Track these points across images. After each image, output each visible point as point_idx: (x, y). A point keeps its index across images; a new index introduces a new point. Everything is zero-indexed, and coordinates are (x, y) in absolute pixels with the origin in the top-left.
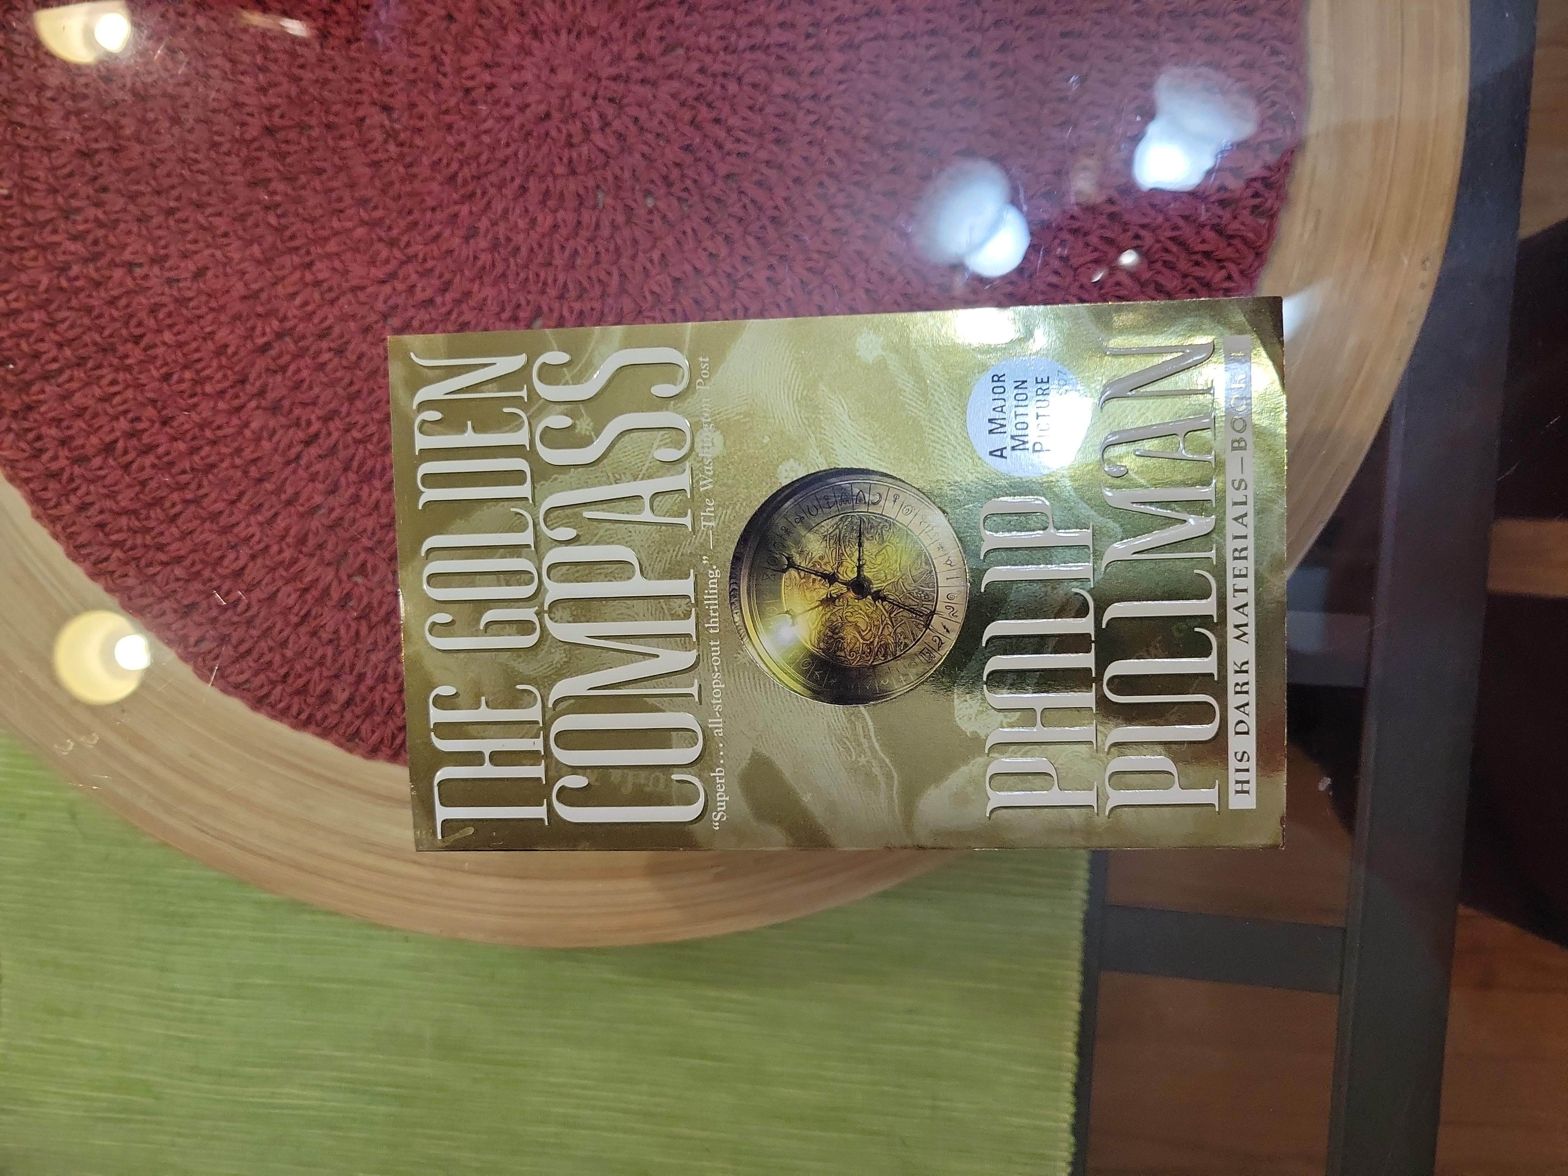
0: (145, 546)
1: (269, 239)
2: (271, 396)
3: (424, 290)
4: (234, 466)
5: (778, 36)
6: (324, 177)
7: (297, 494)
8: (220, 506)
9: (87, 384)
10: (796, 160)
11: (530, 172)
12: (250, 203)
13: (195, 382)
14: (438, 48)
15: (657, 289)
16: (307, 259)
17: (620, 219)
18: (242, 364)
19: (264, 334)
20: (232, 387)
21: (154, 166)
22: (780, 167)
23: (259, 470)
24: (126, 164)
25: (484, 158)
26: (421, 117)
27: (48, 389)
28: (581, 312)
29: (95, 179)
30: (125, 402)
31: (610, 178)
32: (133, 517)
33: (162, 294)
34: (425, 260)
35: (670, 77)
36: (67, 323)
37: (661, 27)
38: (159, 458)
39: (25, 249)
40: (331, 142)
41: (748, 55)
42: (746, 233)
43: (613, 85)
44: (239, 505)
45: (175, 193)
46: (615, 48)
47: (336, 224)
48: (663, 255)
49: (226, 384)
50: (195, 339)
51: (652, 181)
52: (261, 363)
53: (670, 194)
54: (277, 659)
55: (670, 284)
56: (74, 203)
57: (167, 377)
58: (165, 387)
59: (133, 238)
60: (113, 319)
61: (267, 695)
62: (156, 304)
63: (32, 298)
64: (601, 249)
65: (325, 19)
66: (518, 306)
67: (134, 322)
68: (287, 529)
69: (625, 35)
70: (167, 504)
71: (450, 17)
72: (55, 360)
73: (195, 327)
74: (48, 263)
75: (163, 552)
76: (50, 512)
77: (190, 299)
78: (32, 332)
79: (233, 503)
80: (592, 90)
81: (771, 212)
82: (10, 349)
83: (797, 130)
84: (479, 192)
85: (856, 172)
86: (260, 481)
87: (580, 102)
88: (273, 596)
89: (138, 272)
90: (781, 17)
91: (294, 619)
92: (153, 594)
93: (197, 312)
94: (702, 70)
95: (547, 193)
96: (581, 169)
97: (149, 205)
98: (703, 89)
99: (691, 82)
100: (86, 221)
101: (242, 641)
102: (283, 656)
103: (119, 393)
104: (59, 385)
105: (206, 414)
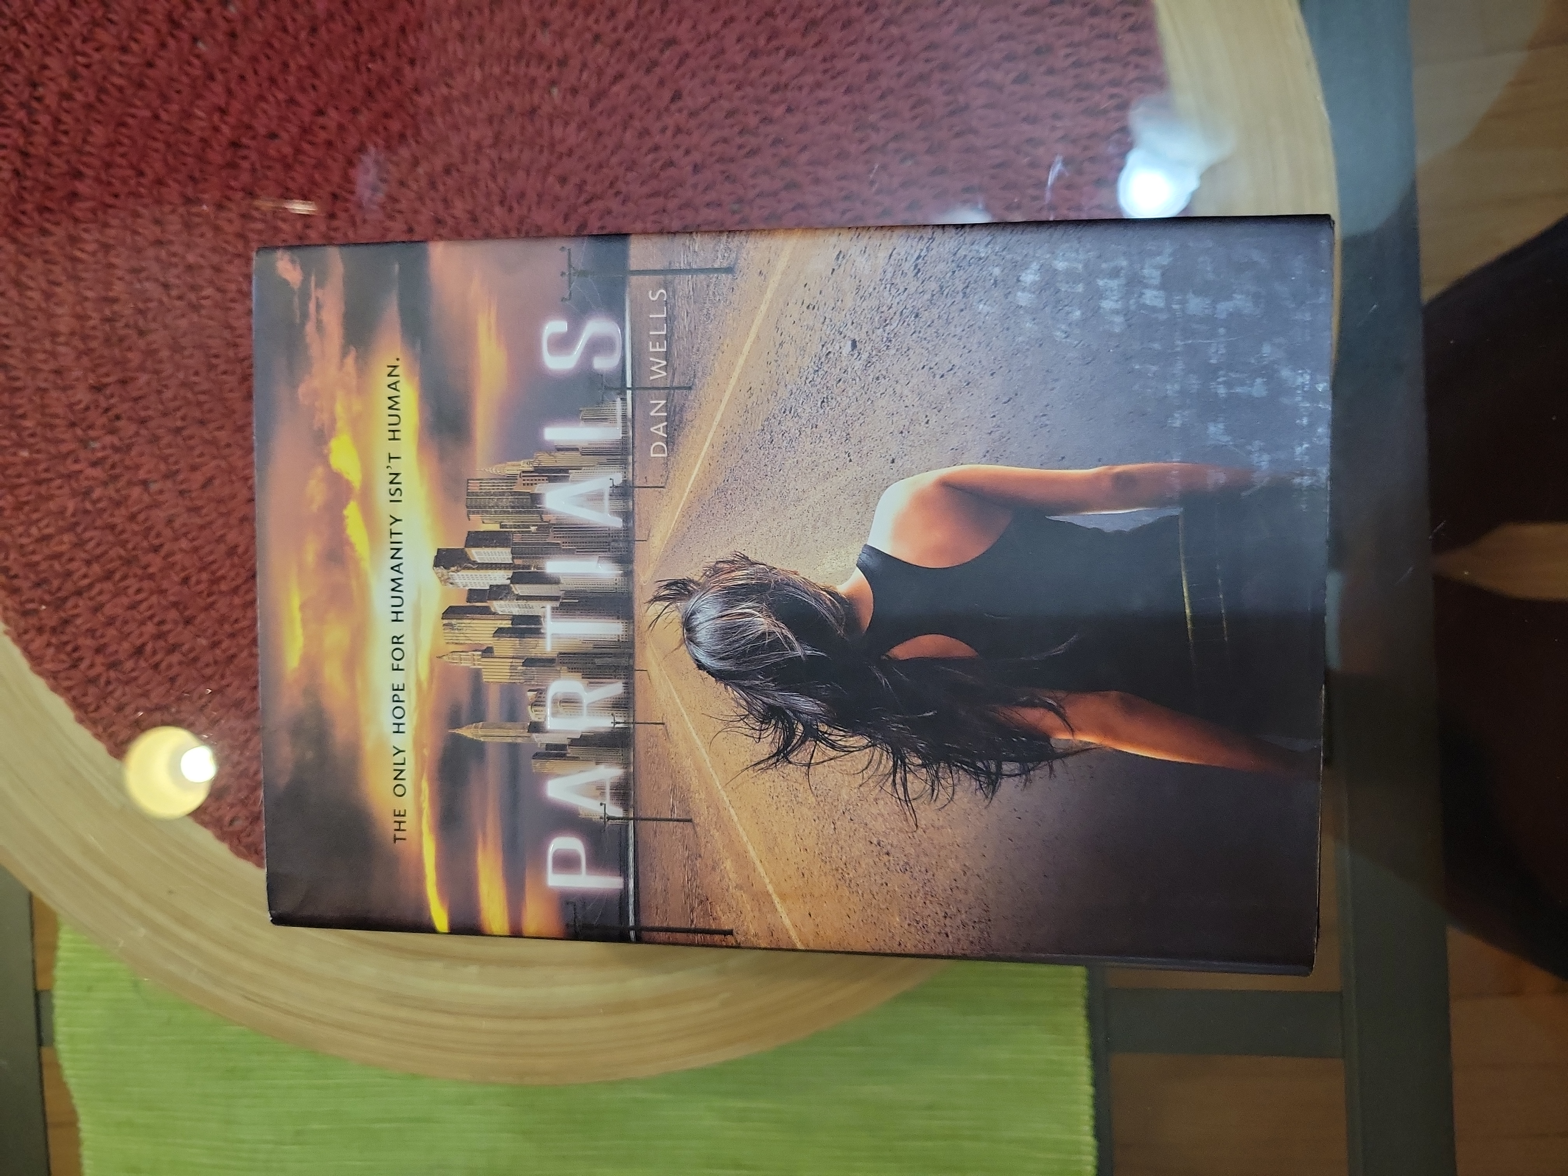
5: (707, 214)
9: (116, 595)
13: (211, 582)
21: (159, 392)
24: (135, 394)
27: (81, 603)
29: (107, 410)
30: (150, 608)
33: (177, 506)
36: (93, 542)
37: (601, 218)
38: (184, 655)
39: (51, 480)
45: (179, 414)
49: (239, 581)
50: (210, 543)
56: (92, 433)
57: (185, 581)
58: (185, 590)
59: (146, 458)
60: (135, 533)
62: (171, 515)
63: (61, 523)
67: (153, 533)
72: (85, 576)
73: (208, 532)
76: (92, 715)
77: (202, 507)
78: (63, 553)
82: (44, 571)
89: (153, 488)
90: (708, 198)
93: (208, 519)
97: (160, 427)
100: (103, 448)
103: (146, 599)
104: (91, 599)
105: (224, 610)
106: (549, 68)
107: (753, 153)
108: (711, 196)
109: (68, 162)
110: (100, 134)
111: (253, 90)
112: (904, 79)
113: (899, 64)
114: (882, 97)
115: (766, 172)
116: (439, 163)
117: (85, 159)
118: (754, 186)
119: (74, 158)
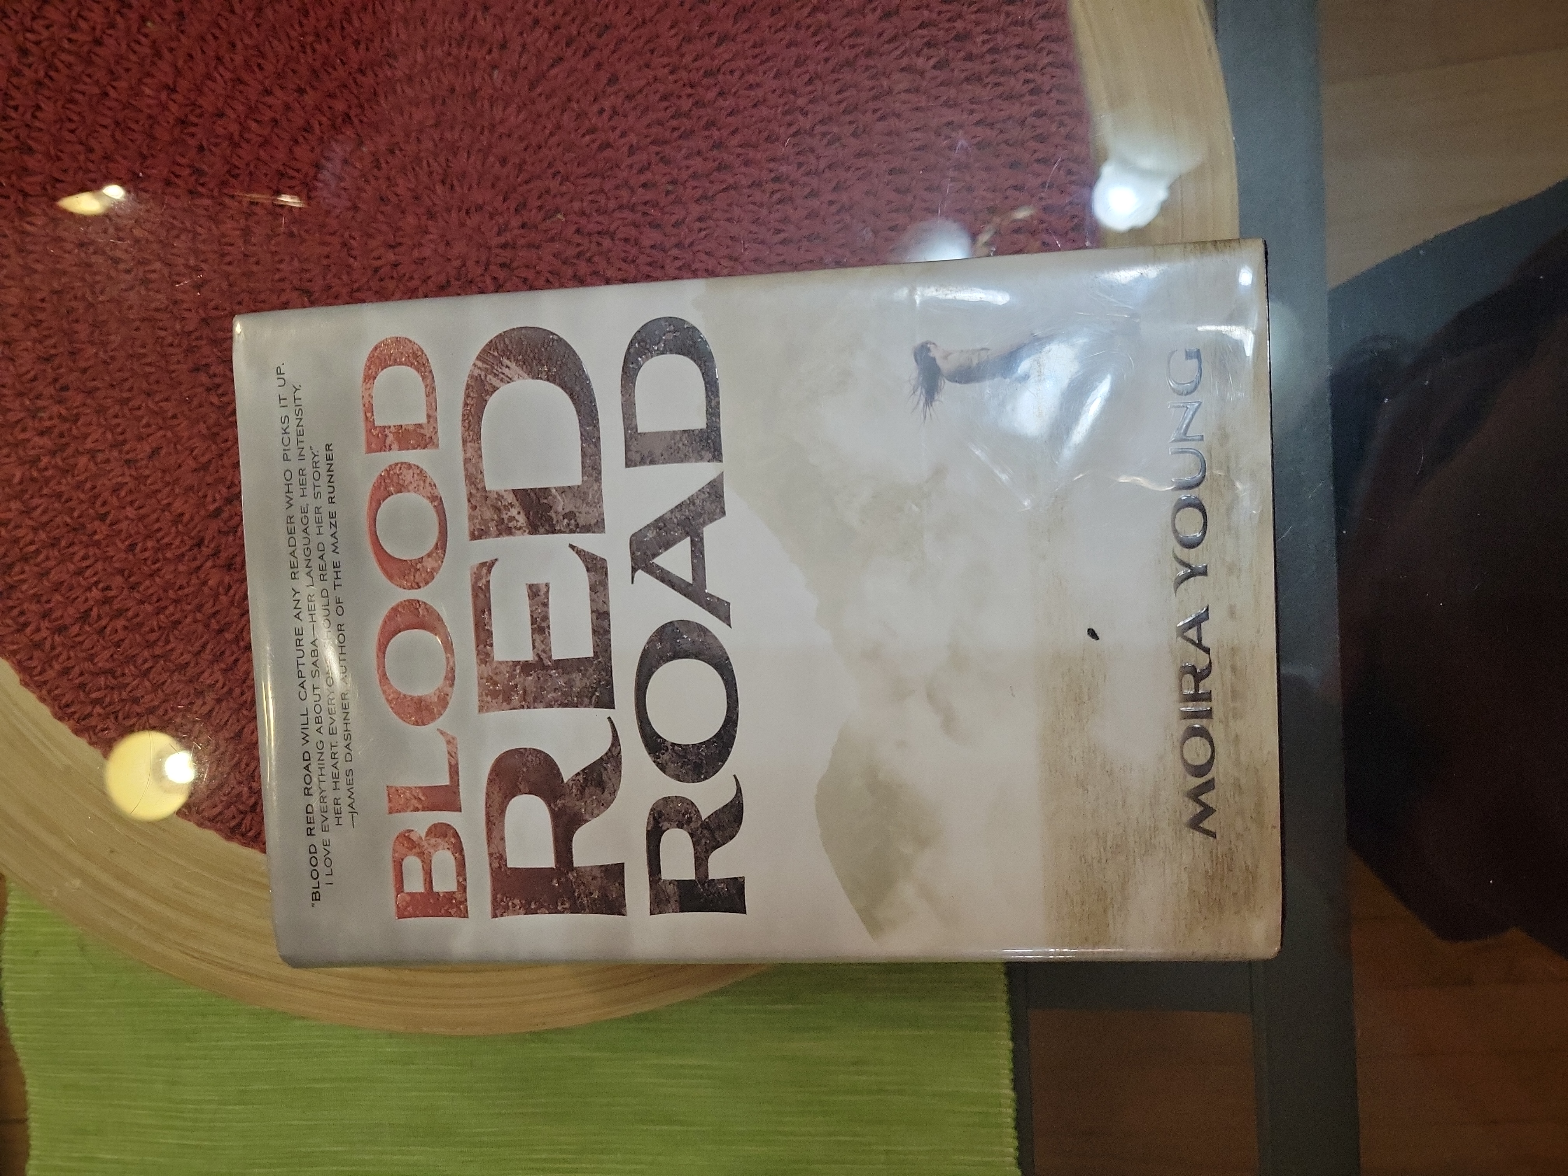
0: (122, 700)
1: (213, 416)
4: (196, 621)
5: (642, 195)
8: (187, 657)
9: (62, 561)
12: (193, 387)
13: (157, 550)
14: (346, 235)
18: (197, 529)
19: (214, 501)
20: (190, 550)
21: (107, 364)
23: (218, 622)
24: (83, 364)
27: (27, 569)
30: (95, 574)
32: (110, 677)
33: (123, 475)
35: (552, 240)
36: (40, 510)
37: (540, 197)
38: (128, 620)
41: (617, 214)
43: (502, 252)
44: (202, 655)
45: (127, 385)
46: (501, 220)
49: (183, 549)
50: (154, 512)
52: (214, 526)
54: (246, 790)
56: (40, 403)
57: (132, 548)
58: (131, 556)
59: (93, 428)
60: (81, 502)
61: (240, 824)
62: (117, 483)
63: (7, 490)
65: (246, 220)
67: (99, 503)
69: (508, 208)
70: (139, 661)
71: (355, 208)
72: (31, 543)
73: (154, 501)
74: (20, 458)
75: (139, 705)
76: (36, 678)
77: (147, 477)
78: (10, 520)
79: (198, 653)
80: (483, 259)
86: (220, 631)
87: (474, 270)
89: (100, 457)
90: (643, 178)
93: (153, 488)
94: (578, 231)
97: (105, 397)
98: (581, 248)
99: (569, 242)
100: (51, 418)
102: (250, 788)
103: (91, 566)
104: (37, 565)
105: (168, 577)
106: (490, 52)
107: (686, 135)
108: (647, 176)
109: (17, 137)
110: (49, 111)
111: (201, 69)
112: (832, 63)
113: (827, 49)
114: (810, 82)
115: (699, 153)
116: (382, 142)
117: (34, 134)
118: (688, 167)
119: (23, 133)
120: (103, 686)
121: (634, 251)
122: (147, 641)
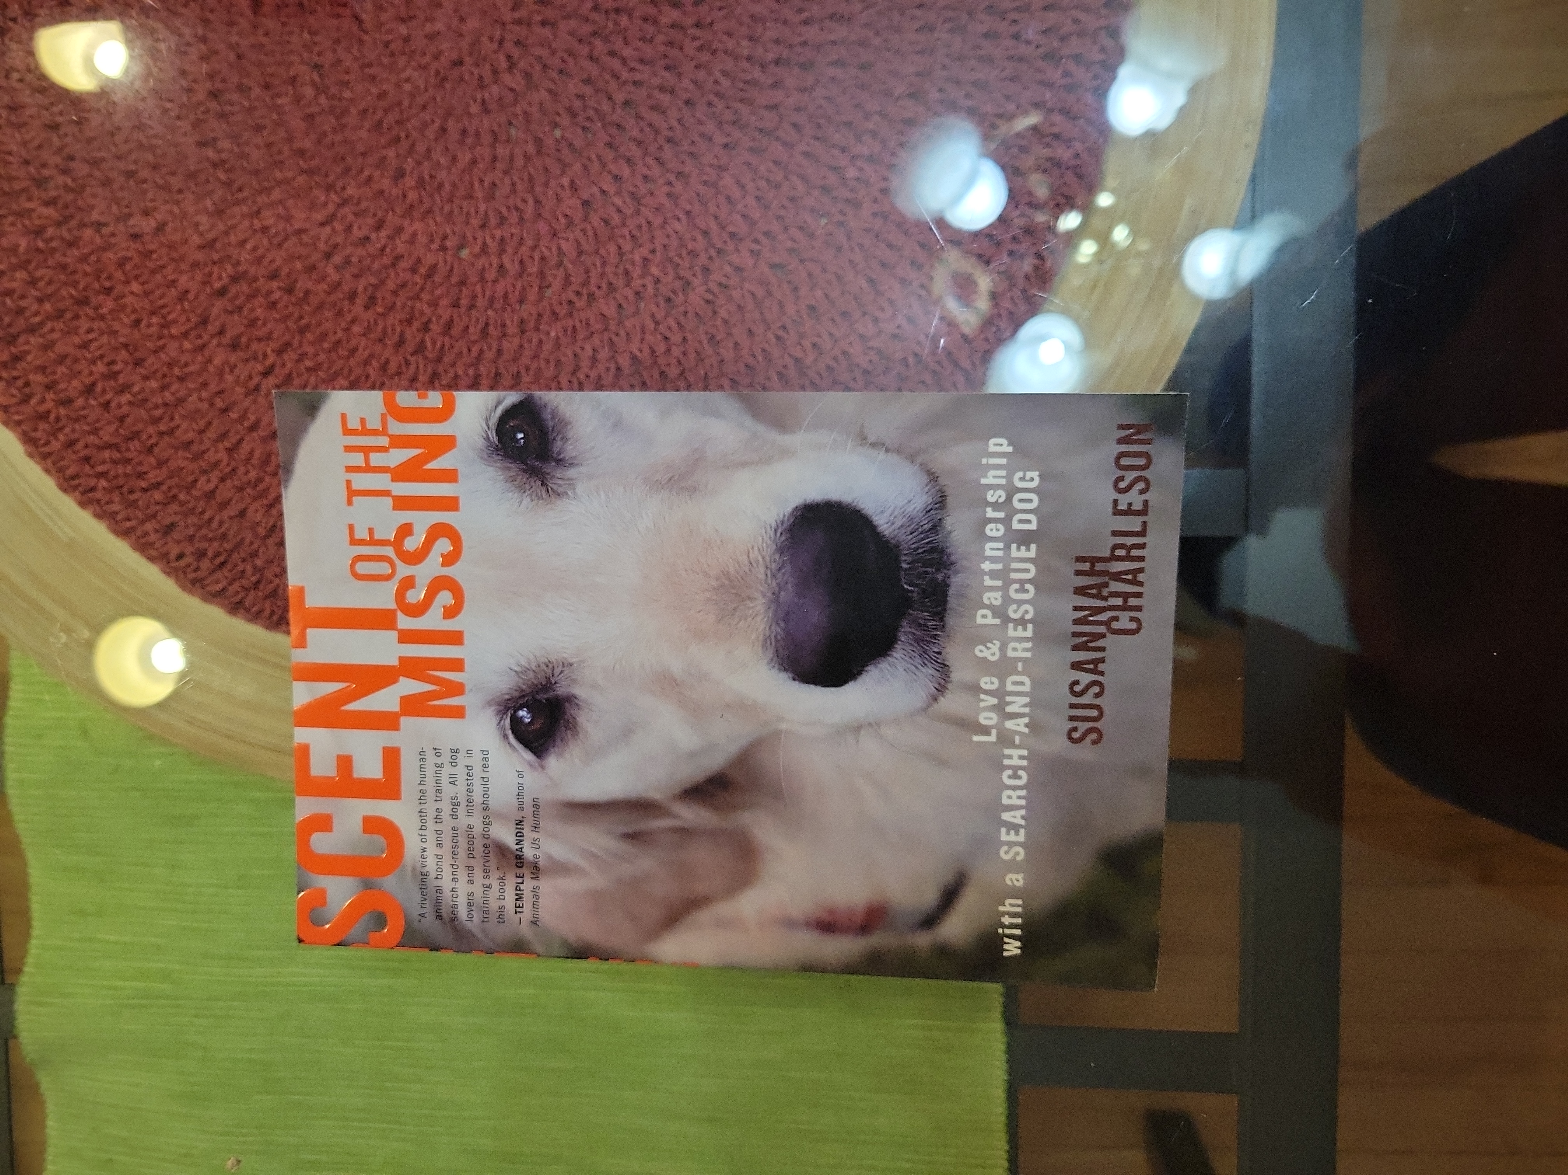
0: (127, 475)
1: (220, 192)
2: (230, 334)
3: (360, 228)
4: (201, 399)
6: (265, 133)
7: (258, 421)
8: (191, 435)
9: (68, 333)
10: (686, 83)
11: (448, 113)
12: (200, 161)
13: (162, 326)
15: (569, 212)
16: (254, 209)
17: (531, 150)
18: (203, 307)
19: (220, 278)
20: (195, 328)
22: (672, 91)
23: (223, 401)
24: (89, 134)
25: (406, 103)
26: (347, 72)
27: (32, 340)
28: (502, 239)
29: (62, 149)
30: (101, 347)
31: (520, 114)
32: (114, 450)
33: (128, 249)
34: (359, 202)
35: (567, 17)
36: (45, 281)
38: (133, 395)
40: (268, 100)
42: (646, 154)
43: (516, 28)
44: (207, 433)
45: (133, 157)
47: (278, 175)
48: (572, 183)
49: (189, 326)
50: (159, 287)
51: (558, 114)
52: (220, 304)
53: (573, 124)
54: (249, 568)
55: (580, 206)
56: (46, 172)
57: (136, 323)
58: (136, 332)
59: (99, 200)
60: (86, 274)
61: (242, 601)
62: (122, 258)
63: (14, 260)
64: (516, 179)
66: (445, 237)
67: (103, 276)
68: (251, 453)
70: (144, 436)
72: (37, 314)
73: (159, 277)
74: (25, 228)
75: (143, 479)
76: (42, 450)
77: (153, 252)
78: (15, 290)
79: (202, 432)
80: (497, 35)
81: (666, 133)
83: (686, 56)
84: (403, 135)
85: (742, 90)
86: (225, 411)
87: (488, 46)
88: (242, 514)
89: (105, 231)
91: (262, 531)
92: (136, 518)
93: (160, 263)
94: (595, 8)
95: (464, 133)
96: (493, 106)
97: (111, 169)
98: (598, 26)
99: (587, 20)
100: (56, 188)
101: (218, 555)
102: (254, 565)
103: (95, 340)
104: (42, 336)
105: (173, 354)
120: (108, 460)
121: (650, 29)
122: (151, 417)
